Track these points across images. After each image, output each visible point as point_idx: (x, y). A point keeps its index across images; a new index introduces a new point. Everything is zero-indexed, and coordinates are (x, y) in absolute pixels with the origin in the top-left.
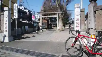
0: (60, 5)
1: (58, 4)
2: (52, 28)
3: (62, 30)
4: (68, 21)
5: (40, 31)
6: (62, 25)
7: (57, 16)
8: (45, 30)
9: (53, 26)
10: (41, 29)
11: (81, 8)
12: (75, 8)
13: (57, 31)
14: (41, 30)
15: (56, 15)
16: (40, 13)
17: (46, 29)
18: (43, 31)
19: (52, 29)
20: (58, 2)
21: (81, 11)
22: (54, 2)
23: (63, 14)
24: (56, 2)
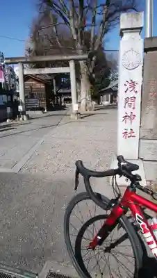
0: (81, 33)
1: (76, 29)
2: (63, 104)
3: (88, 112)
4: (108, 84)
5: (21, 119)
6: (89, 97)
7: (71, 69)
8: (39, 113)
9: (65, 100)
10: (23, 113)
11: (148, 36)
12: (122, 35)
13: (74, 117)
14: (25, 117)
15: (69, 66)
16: (17, 61)
17: (42, 109)
18: (29, 118)
19: (63, 108)
20: (76, 22)
21: (146, 50)
22: (63, 21)
23: (93, 62)
24: (71, 22)
